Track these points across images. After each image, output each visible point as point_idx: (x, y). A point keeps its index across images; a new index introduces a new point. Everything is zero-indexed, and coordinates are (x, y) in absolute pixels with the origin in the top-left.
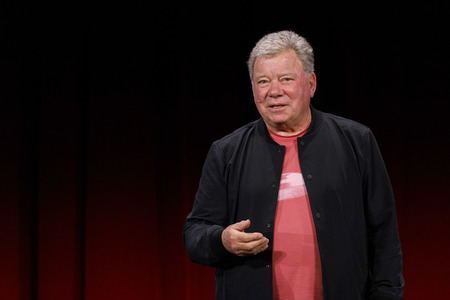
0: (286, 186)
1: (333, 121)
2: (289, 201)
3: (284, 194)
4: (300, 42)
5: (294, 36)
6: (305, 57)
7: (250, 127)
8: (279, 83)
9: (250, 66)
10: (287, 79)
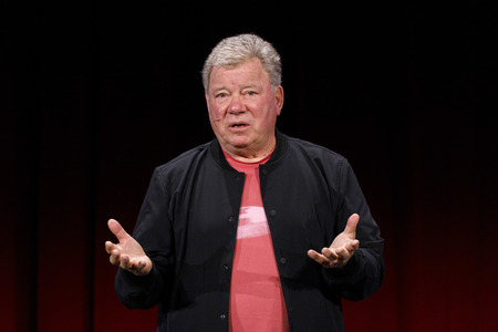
0: (246, 221)
1: (301, 148)
2: (250, 240)
3: (243, 232)
4: (266, 48)
5: (259, 41)
6: (271, 67)
7: (201, 150)
8: (241, 97)
9: (205, 76)
10: (251, 93)
